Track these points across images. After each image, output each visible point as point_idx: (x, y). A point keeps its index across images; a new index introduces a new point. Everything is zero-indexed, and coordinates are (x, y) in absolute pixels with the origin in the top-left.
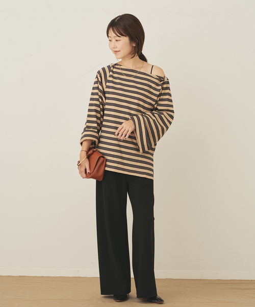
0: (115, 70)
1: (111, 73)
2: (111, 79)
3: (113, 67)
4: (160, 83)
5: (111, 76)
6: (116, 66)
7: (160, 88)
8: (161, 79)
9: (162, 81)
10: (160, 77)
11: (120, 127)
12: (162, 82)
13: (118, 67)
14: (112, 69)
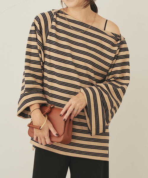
0: (58, 19)
1: (54, 24)
2: (54, 31)
3: (57, 14)
4: (116, 43)
5: (53, 27)
6: (60, 14)
7: (116, 48)
8: (117, 37)
9: (119, 40)
10: (116, 35)
11: (67, 104)
12: (119, 42)
13: (63, 16)
14: (55, 17)
